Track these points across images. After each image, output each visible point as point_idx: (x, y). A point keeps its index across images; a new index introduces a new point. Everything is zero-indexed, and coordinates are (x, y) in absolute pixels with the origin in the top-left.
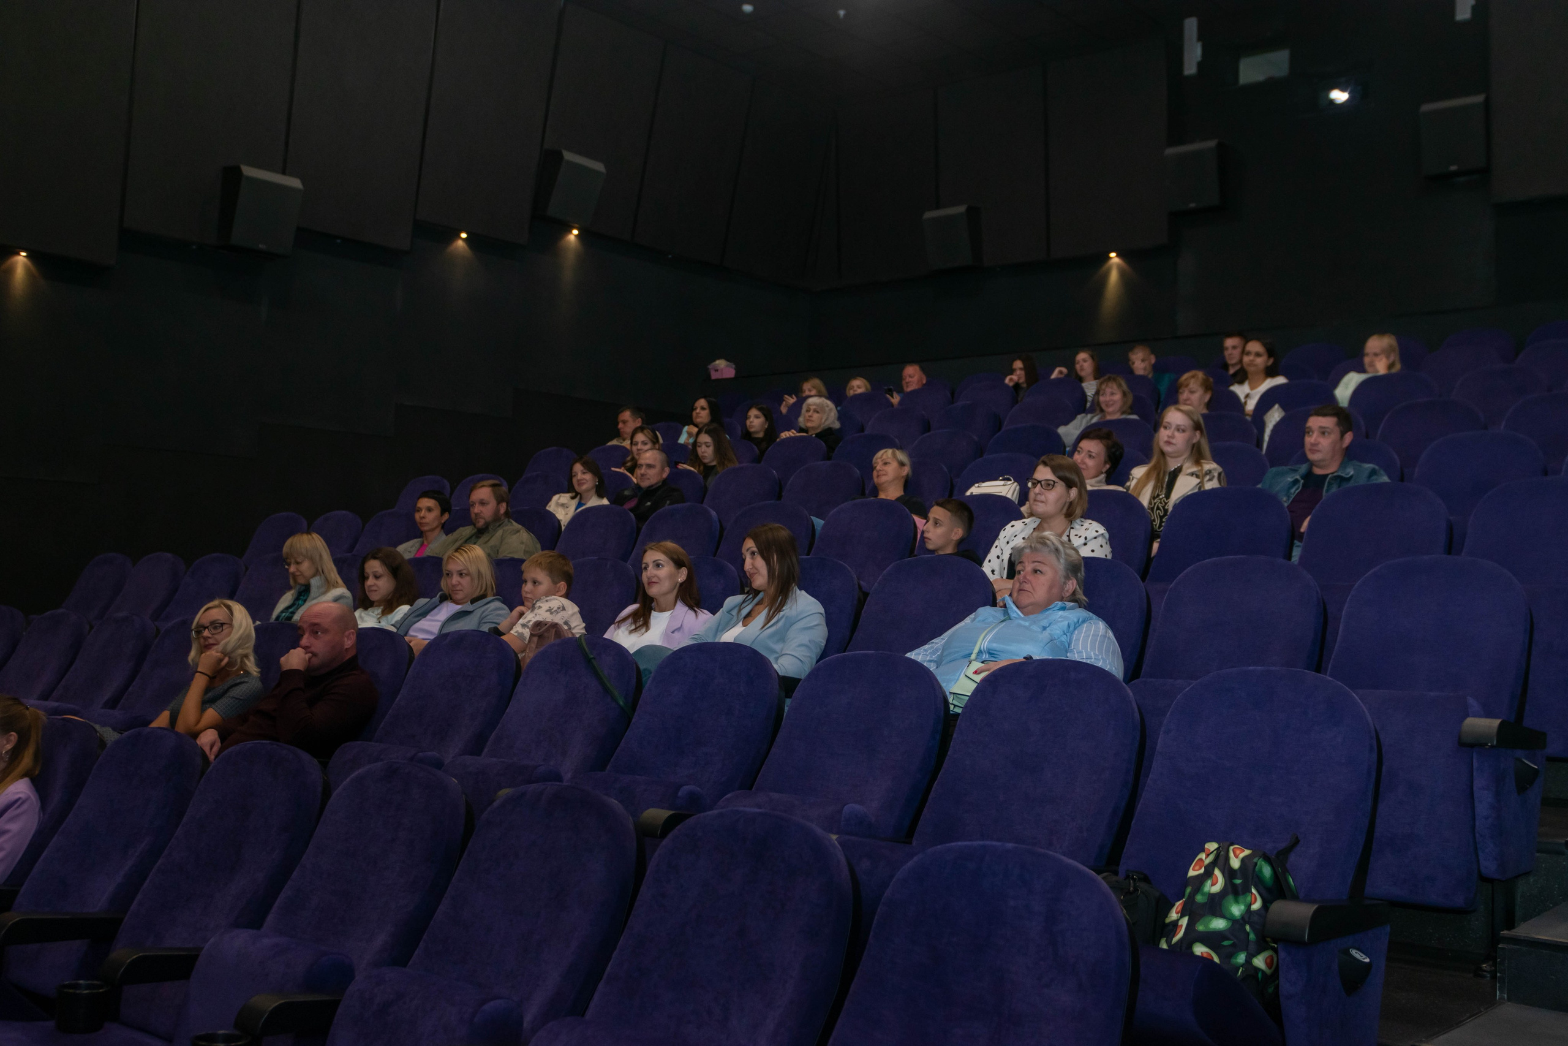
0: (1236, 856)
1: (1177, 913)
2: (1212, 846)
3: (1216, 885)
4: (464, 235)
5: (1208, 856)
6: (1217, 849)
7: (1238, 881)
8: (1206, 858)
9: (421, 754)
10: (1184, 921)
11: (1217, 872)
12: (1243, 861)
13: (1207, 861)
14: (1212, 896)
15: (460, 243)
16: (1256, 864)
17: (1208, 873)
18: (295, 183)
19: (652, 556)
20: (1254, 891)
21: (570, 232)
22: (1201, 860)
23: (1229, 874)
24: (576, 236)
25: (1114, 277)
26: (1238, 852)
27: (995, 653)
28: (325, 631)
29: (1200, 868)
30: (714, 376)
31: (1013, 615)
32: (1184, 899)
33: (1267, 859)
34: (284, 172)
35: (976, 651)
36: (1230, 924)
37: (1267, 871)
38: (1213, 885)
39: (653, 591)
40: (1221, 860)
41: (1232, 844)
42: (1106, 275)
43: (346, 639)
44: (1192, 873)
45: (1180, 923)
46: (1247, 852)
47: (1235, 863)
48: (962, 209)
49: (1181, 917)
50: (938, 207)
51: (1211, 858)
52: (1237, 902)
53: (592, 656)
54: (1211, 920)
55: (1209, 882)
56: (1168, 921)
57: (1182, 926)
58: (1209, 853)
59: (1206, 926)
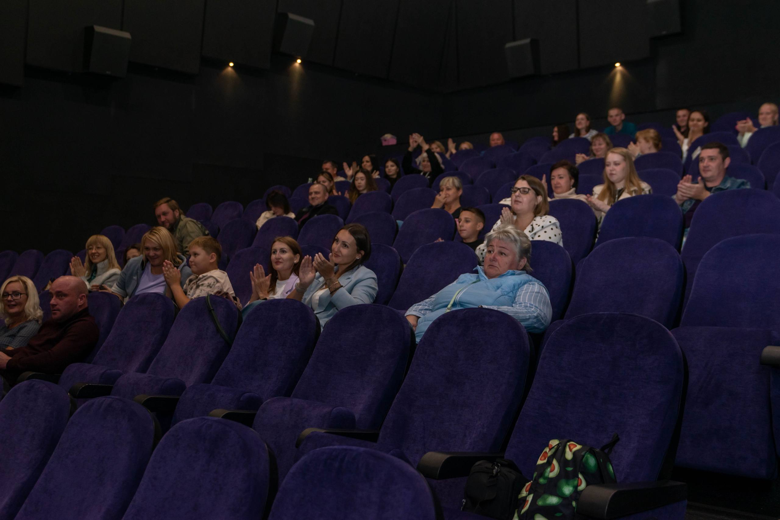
0: (571, 450)
1: (526, 491)
2: (554, 443)
3: (554, 472)
4: (231, 64)
5: (550, 449)
6: (558, 444)
7: (570, 469)
8: (549, 452)
9: (108, 371)
10: (530, 498)
11: (555, 462)
12: (575, 454)
13: (549, 454)
14: (550, 480)
15: (230, 69)
16: (583, 456)
17: (549, 463)
18: (127, 35)
19: (278, 245)
20: (580, 476)
21: (296, 61)
22: (546, 452)
23: (564, 463)
24: (300, 64)
25: (618, 78)
26: (572, 447)
27: (464, 304)
28: (66, 295)
29: (545, 459)
30: (384, 144)
31: (481, 278)
32: (532, 481)
33: (592, 452)
34: (122, 29)
35: (452, 302)
36: (561, 500)
37: (592, 461)
38: (551, 471)
39: (278, 267)
40: (559, 453)
41: (569, 441)
42: (614, 76)
43: (79, 300)
44: (540, 462)
45: (527, 499)
46: (579, 447)
47: (569, 456)
48: (528, 41)
49: (529, 494)
50: (514, 40)
51: (553, 450)
52: (568, 484)
53: (212, 308)
54: (547, 498)
55: (549, 469)
56: (520, 496)
57: (528, 501)
58: (551, 448)
59: (545, 500)
